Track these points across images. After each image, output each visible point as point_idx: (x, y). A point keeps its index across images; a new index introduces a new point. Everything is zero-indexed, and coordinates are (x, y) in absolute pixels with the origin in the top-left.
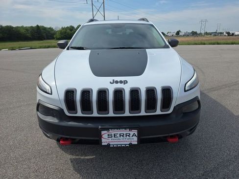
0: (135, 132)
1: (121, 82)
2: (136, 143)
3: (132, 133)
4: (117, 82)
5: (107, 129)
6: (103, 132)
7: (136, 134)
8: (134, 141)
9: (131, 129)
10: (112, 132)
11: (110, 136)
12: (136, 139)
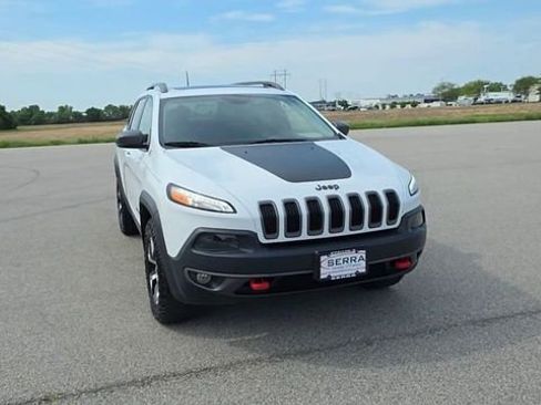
0: (363, 253)
1: (331, 187)
2: (364, 270)
3: (358, 256)
4: (325, 188)
5: (328, 253)
6: (322, 258)
7: (364, 256)
8: (362, 267)
9: (358, 249)
10: (334, 256)
11: (330, 264)
12: (363, 263)
